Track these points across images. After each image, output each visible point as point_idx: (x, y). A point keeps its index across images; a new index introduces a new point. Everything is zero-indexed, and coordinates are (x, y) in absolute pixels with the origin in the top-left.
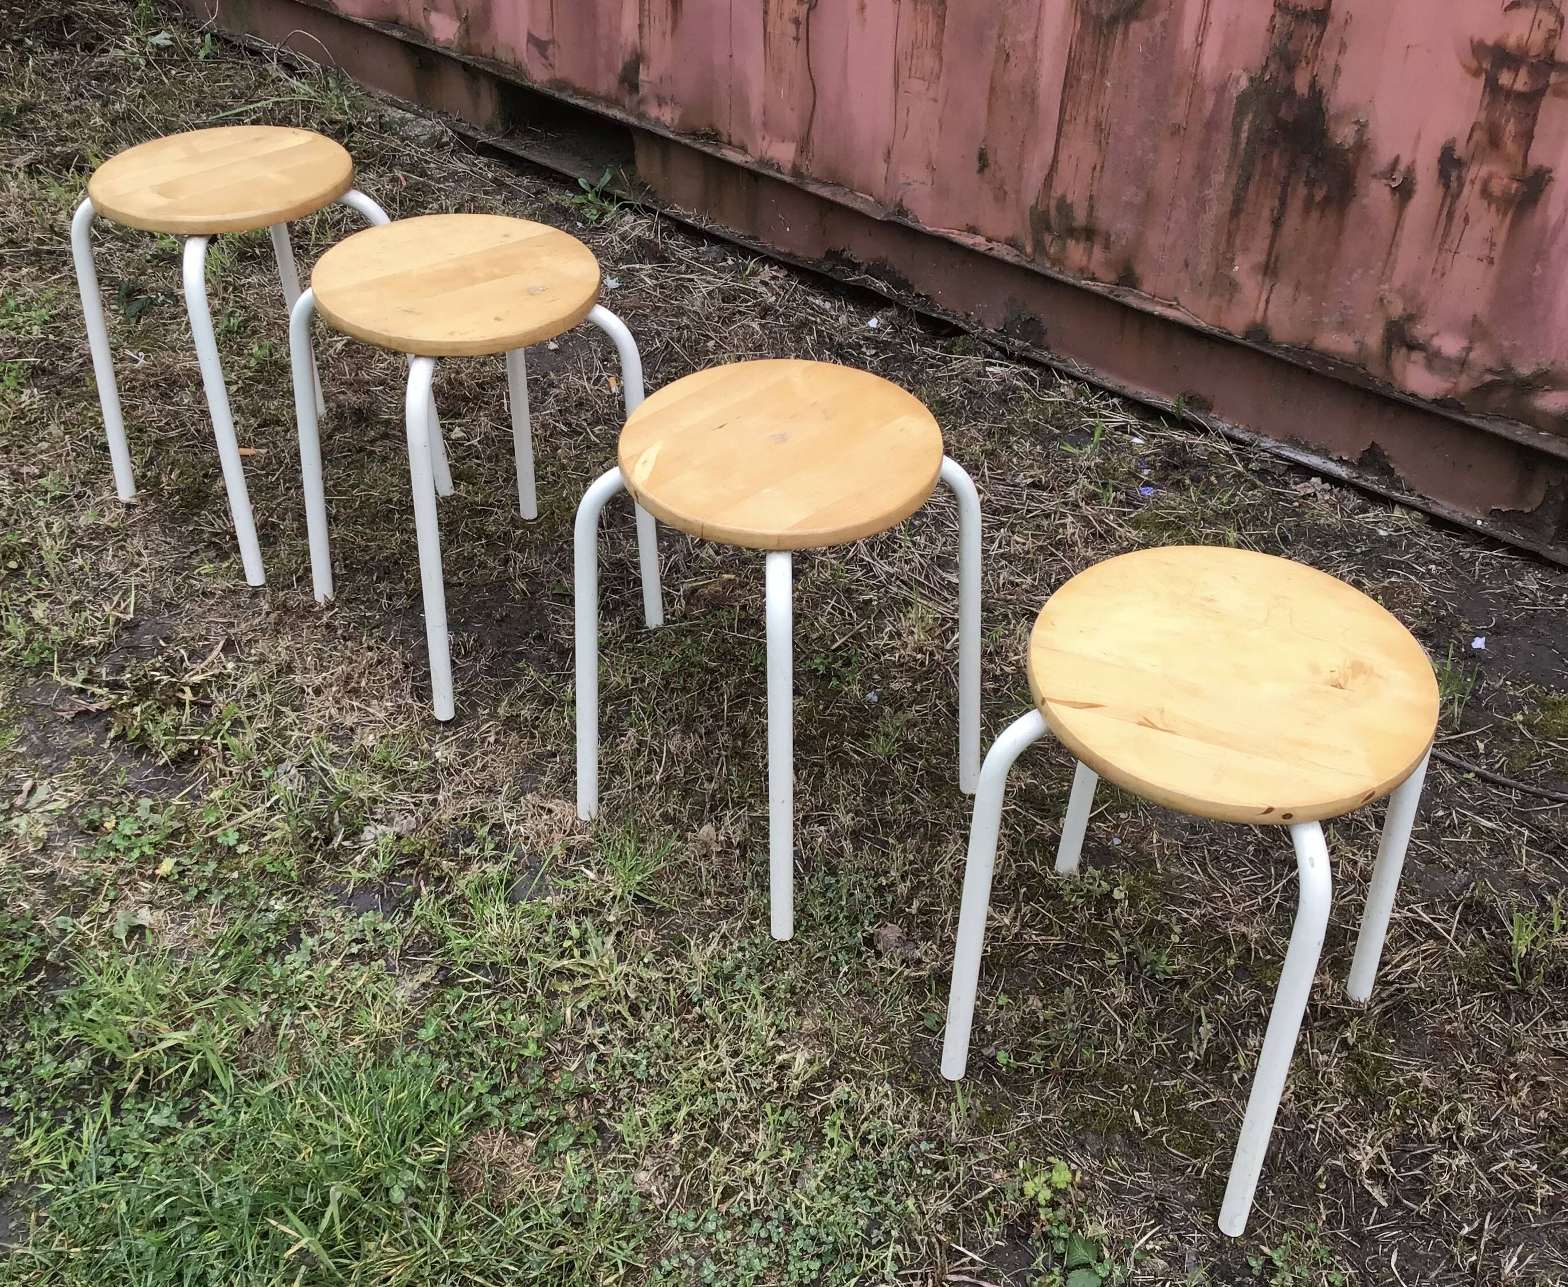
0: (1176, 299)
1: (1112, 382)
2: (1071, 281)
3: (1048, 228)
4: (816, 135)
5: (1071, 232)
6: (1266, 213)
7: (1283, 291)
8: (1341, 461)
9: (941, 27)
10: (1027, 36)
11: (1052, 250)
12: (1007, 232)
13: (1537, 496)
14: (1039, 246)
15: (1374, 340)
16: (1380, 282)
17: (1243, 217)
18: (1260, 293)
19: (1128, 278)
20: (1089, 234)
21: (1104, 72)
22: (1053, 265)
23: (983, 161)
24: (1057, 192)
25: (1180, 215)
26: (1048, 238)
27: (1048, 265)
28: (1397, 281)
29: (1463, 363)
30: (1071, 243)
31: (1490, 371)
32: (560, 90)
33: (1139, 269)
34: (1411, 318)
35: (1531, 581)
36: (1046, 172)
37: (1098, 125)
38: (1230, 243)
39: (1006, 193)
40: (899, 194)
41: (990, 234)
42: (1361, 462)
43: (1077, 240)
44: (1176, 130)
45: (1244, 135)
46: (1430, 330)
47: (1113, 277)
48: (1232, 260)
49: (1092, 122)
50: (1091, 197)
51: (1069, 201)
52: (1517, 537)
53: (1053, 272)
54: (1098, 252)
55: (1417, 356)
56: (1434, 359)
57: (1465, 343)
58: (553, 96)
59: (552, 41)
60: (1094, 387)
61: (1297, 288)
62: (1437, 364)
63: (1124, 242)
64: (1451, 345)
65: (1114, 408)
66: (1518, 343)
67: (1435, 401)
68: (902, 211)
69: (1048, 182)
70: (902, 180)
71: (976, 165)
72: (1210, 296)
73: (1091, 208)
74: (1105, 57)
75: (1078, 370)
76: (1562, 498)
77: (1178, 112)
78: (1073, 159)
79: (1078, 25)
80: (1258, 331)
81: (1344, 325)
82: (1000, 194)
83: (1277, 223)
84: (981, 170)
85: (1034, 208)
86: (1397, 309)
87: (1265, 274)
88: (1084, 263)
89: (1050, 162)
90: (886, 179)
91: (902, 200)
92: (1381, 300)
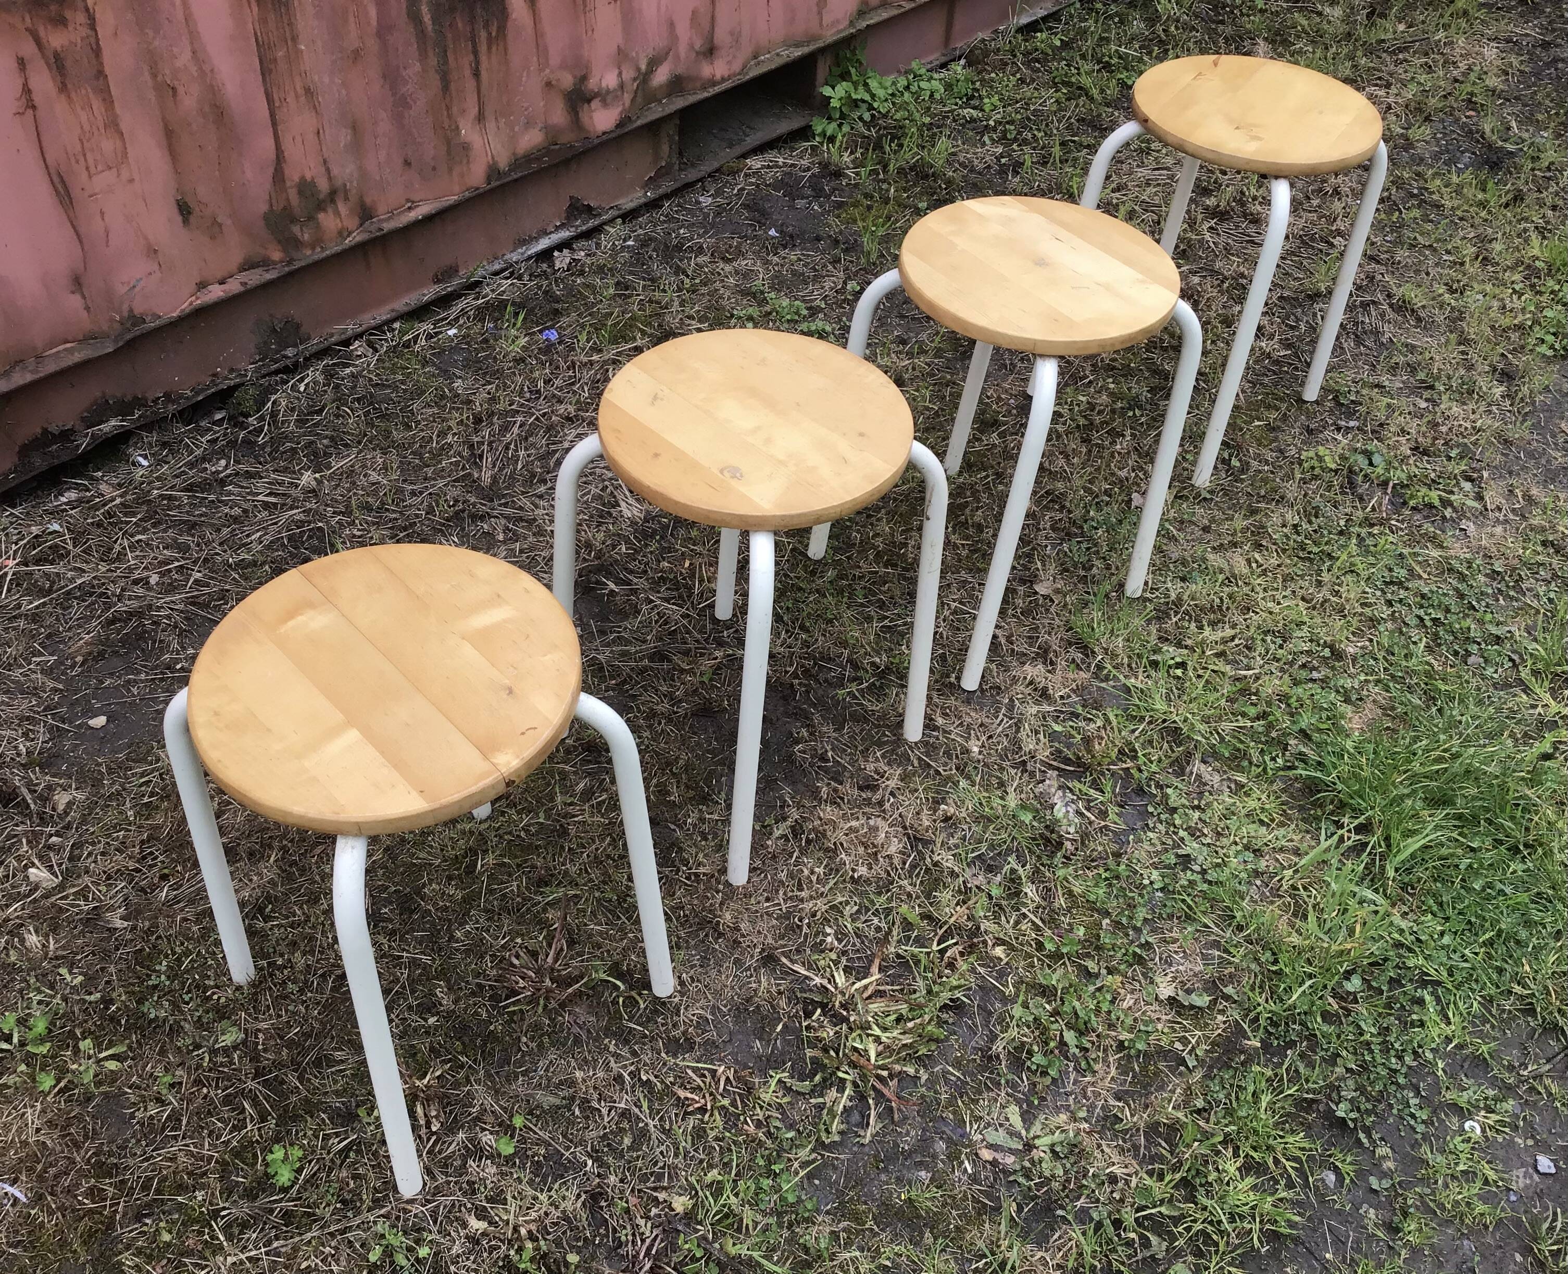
0: (408, 200)
1: (383, 314)
2: (339, 249)
3: (293, 220)
5: (320, 206)
6: (468, 72)
7: (492, 127)
8: (557, 228)
9: (108, 101)
10: (184, 58)
11: (306, 236)
12: (237, 258)
13: (665, 148)
14: (290, 243)
15: (559, 116)
16: (541, 70)
17: (453, 86)
18: (483, 139)
19: (366, 214)
20: (332, 197)
21: (294, 39)
22: (313, 249)
23: (184, 210)
24: (293, 177)
25: (385, 125)
26: (296, 229)
27: (309, 252)
28: (555, 60)
29: (622, 86)
30: (321, 216)
31: (635, 79)
33: (368, 200)
34: (584, 78)
36: (272, 170)
37: (308, 91)
38: (449, 116)
39: (220, 225)
40: (125, 307)
41: (219, 276)
42: (568, 218)
43: (326, 211)
44: (356, 55)
45: (427, 18)
46: (597, 79)
47: (356, 221)
48: (457, 128)
49: (300, 91)
50: (325, 162)
51: (309, 179)
52: (667, 186)
53: (319, 255)
54: (342, 208)
55: (595, 104)
56: (604, 97)
57: (616, 72)
61: (497, 118)
62: (609, 99)
63: (355, 184)
64: (610, 80)
66: (636, 48)
67: (617, 126)
68: (136, 320)
69: (278, 176)
70: (123, 290)
71: (179, 219)
72: (450, 170)
73: (328, 170)
74: (290, 24)
75: (351, 328)
76: (679, 140)
77: (352, 39)
78: (299, 139)
79: (255, 9)
80: (493, 172)
81: (529, 123)
82: (214, 229)
83: (477, 74)
84: (186, 221)
85: (266, 217)
86: (567, 81)
87: (480, 123)
88: (338, 226)
89: (273, 156)
90: (87, 309)
91: (131, 310)
92: (549, 84)
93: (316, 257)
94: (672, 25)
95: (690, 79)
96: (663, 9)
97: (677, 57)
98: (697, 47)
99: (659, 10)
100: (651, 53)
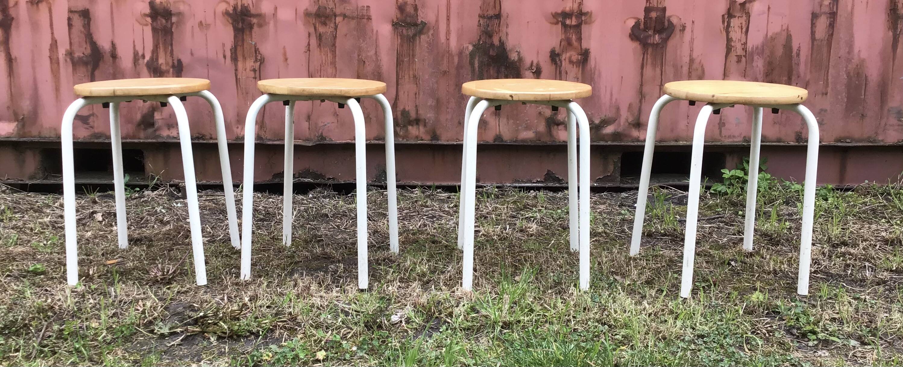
0: (457, 139)
1: (435, 184)
2: (414, 143)
3: (398, 125)
4: (267, 120)
5: (410, 123)
7: (503, 121)
8: (538, 182)
9: (334, 56)
10: (372, 53)
11: (401, 133)
13: (611, 168)
15: (542, 127)
18: (496, 123)
19: (435, 137)
20: (417, 121)
21: (413, 56)
22: (403, 139)
24: (401, 108)
25: (453, 105)
26: (398, 129)
27: (401, 140)
30: (410, 128)
32: (97, 139)
33: (438, 132)
34: (556, 114)
35: (624, 195)
37: (415, 76)
39: (371, 119)
40: (320, 132)
42: (545, 179)
43: (412, 125)
44: (445, 73)
45: (476, 65)
47: (429, 137)
49: (412, 76)
50: (416, 106)
51: (407, 110)
52: (610, 185)
55: (561, 127)
58: (93, 143)
59: (93, 115)
60: (429, 187)
61: (508, 119)
63: (431, 122)
65: (440, 193)
66: (593, 112)
68: (323, 138)
69: (395, 105)
70: (321, 124)
73: (417, 110)
74: (413, 50)
76: (620, 165)
77: (444, 67)
78: (406, 93)
79: (399, 41)
80: (498, 137)
81: (528, 128)
86: (548, 113)
87: (496, 115)
88: (417, 133)
89: (394, 97)
90: (309, 128)
91: (322, 133)
92: (540, 113)
93: (403, 142)
94: (618, 109)
95: (626, 136)
96: (614, 100)
97: (619, 125)
98: (630, 120)
99: (611, 99)
100: (603, 117)
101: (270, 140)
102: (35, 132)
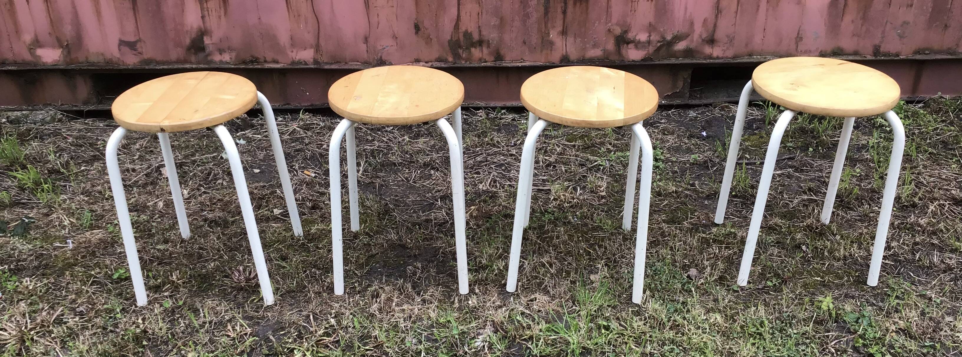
0: (522, 59)
1: (499, 104)
2: (477, 65)
3: (460, 47)
4: (322, 43)
5: (473, 44)
6: (559, 10)
7: (570, 40)
11: (464, 55)
12: (436, 55)
13: (680, 84)
14: (456, 56)
15: (611, 46)
16: (607, 24)
17: (549, 15)
18: (563, 42)
19: (499, 57)
20: (480, 43)
22: (466, 61)
23: (417, 28)
24: (463, 29)
25: (517, 23)
26: (460, 51)
27: (463, 62)
28: (614, 21)
29: (649, 42)
30: (473, 50)
31: (659, 42)
32: (148, 65)
33: (502, 52)
34: (626, 32)
35: (692, 114)
36: (455, 22)
38: (546, 26)
39: (431, 39)
40: (380, 55)
41: (426, 60)
43: (475, 48)
46: (634, 34)
47: (493, 59)
48: (549, 33)
50: (479, 27)
51: (469, 32)
52: (678, 102)
53: (468, 65)
54: (485, 50)
55: (631, 46)
56: (638, 45)
57: (647, 35)
58: (144, 69)
59: (140, 40)
60: (494, 109)
61: (575, 37)
62: (639, 45)
63: (495, 42)
64: (643, 37)
65: (505, 114)
66: (665, 28)
67: (642, 60)
68: (382, 62)
69: (457, 26)
70: (380, 48)
71: (414, 31)
72: (541, 51)
73: (480, 31)
75: (482, 104)
76: (690, 81)
78: (468, 14)
80: (565, 58)
81: (595, 46)
82: (428, 40)
83: (564, 12)
84: (417, 33)
85: (449, 42)
86: (618, 31)
87: (563, 35)
88: (481, 56)
89: (456, 18)
90: (367, 51)
91: (381, 57)
92: (609, 30)
93: (465, 65)
94: (692, 24)
95: (698, 52)
96: (688, 14)
97: (692, 41)
98: (704, 36)
99: (685, 14)
100: (676, 33)
101: (327, 63)
102: (82, 59)
